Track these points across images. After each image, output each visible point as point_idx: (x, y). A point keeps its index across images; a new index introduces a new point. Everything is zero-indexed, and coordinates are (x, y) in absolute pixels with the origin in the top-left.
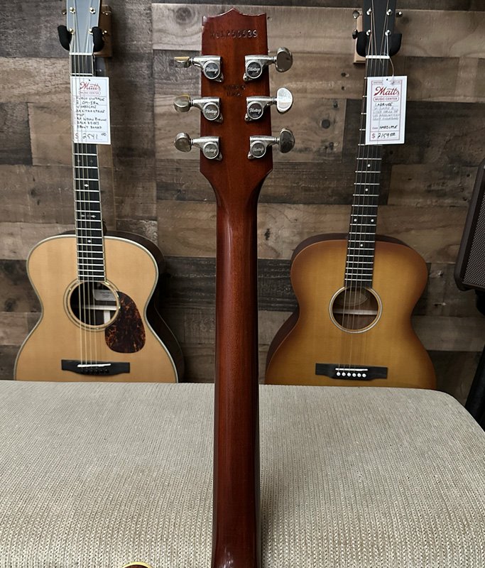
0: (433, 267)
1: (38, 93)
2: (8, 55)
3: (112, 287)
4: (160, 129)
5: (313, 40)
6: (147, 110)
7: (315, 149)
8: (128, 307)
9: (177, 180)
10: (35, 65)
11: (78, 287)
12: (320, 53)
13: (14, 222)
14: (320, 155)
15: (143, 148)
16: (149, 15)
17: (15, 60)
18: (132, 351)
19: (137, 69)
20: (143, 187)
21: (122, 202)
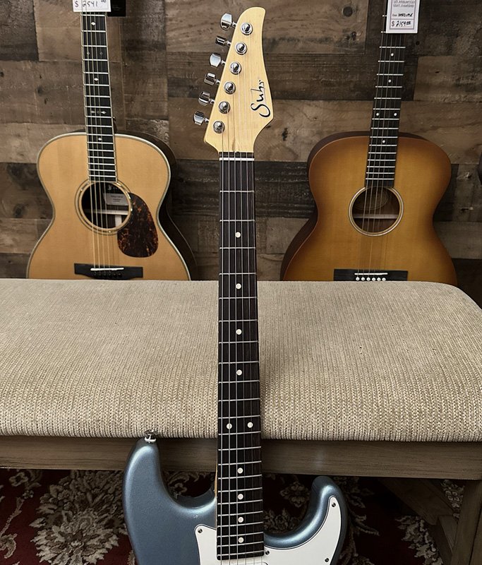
0: (461, 168)
3: (124, 189)
4: (171, 20)
7: (336, 40)
8: (140, 210)
9: (189, 75)
11: (89, 188)
13: (21, 123)
14: (342, 46)
15: (153, 40)
18: (145, 255)
20: (154, 83)
21: (132, 100)
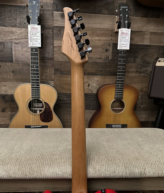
1: (15, 39)
2: (6, 26)
4: (55, 51)
5: (103, 25)
6: (51, 45)
7: (103, 58)
9: (60, 68)
10: (15, 30)
12: (105, 29)
13: (6, 82)
14: (105, 60)
15: (50, 57)
16: (53, 15)
17: (8, 28)
19: (48, 32)
21: (43, 75)
